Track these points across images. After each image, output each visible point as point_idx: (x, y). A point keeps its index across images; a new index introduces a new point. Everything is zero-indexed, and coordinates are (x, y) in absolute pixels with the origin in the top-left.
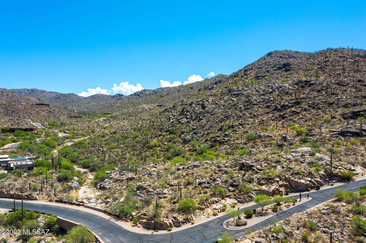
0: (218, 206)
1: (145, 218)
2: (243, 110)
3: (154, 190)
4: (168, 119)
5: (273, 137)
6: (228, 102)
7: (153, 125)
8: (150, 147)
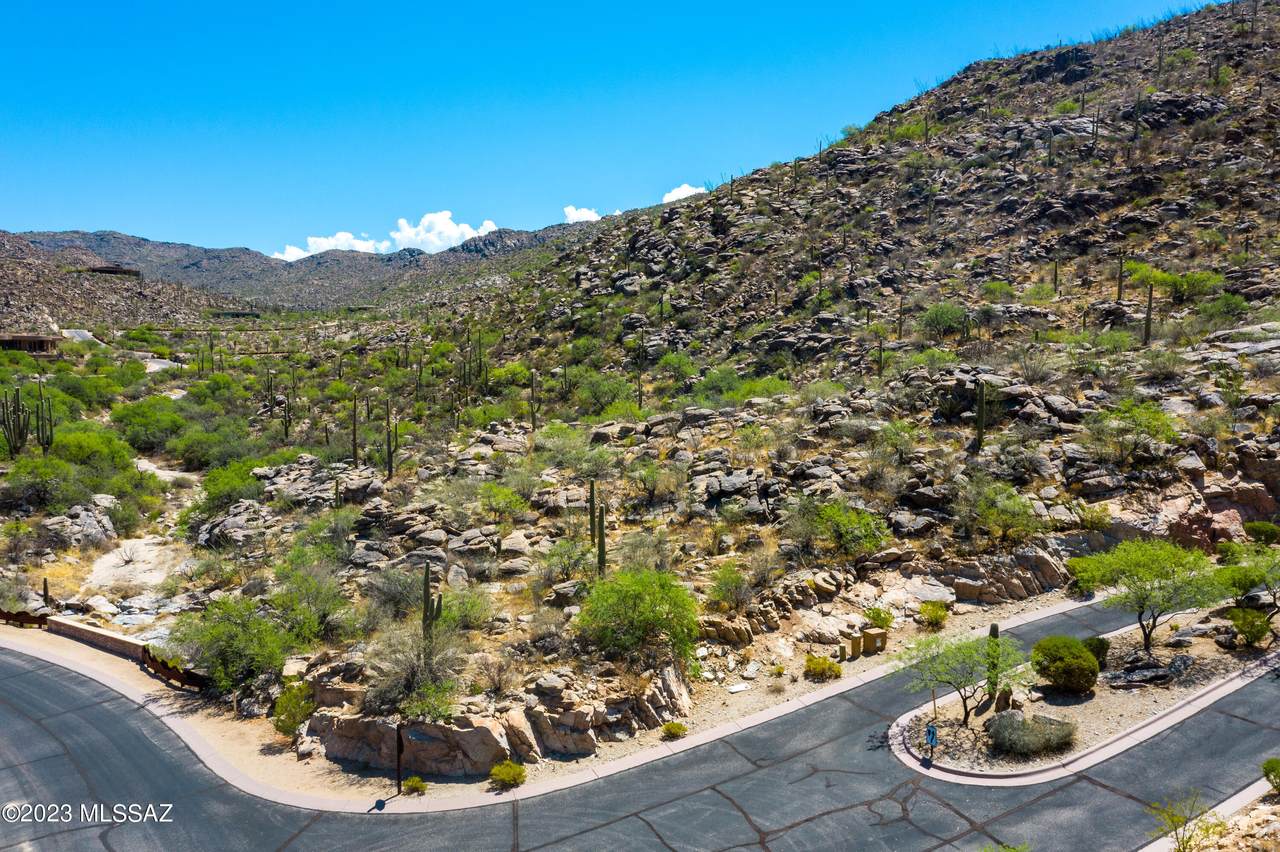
0: (834, 621)
1: (350, 697)
2: (896, 226)
3: (449, 532)
4: (572, 280)
5: (1051, 318)
6: (826, 202)
7: (513, 312)
8: (491, 389)
